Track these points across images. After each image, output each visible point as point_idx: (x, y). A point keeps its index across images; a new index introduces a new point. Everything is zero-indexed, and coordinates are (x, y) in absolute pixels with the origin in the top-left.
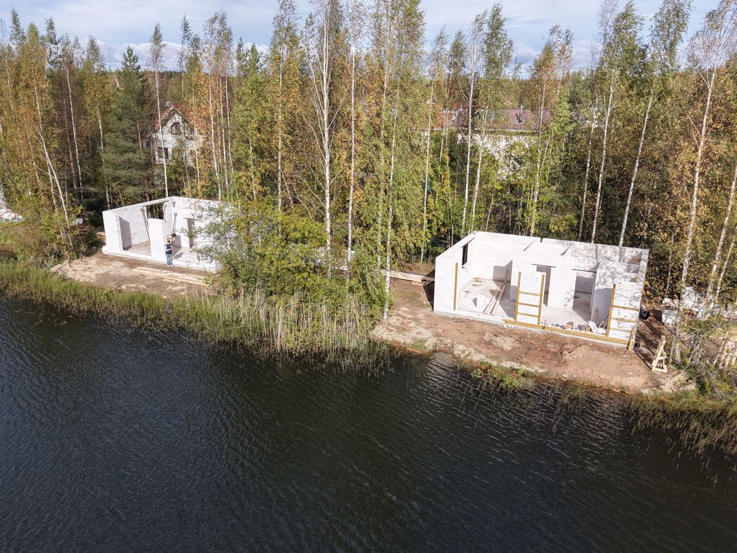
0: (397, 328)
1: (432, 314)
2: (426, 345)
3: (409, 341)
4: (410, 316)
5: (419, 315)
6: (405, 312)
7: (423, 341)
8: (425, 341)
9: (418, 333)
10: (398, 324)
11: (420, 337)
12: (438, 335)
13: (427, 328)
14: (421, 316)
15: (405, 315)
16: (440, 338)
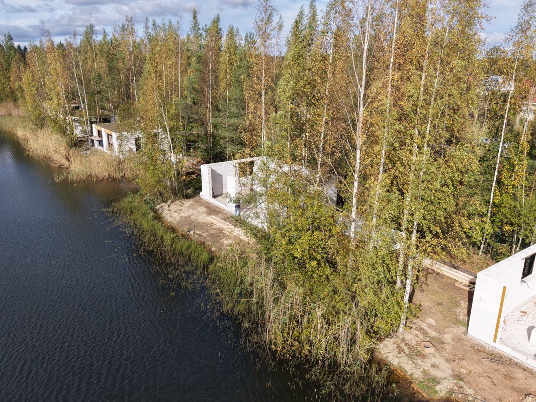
0: (411, 348)
1: (464, 337)
2: (438, 388)
3: (418, 374)
4: (434, 334)
5: (446, 336)
6: (430, 326)
7: (436, 381)
8: (438, 383)
9: (433, 366)
10: (414, 343)
11: (434, 372)
12: (458, 377)
13: (448, 360)
14: (448, 337)
15: (428, 330)
16: (461, 383)
